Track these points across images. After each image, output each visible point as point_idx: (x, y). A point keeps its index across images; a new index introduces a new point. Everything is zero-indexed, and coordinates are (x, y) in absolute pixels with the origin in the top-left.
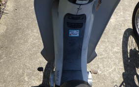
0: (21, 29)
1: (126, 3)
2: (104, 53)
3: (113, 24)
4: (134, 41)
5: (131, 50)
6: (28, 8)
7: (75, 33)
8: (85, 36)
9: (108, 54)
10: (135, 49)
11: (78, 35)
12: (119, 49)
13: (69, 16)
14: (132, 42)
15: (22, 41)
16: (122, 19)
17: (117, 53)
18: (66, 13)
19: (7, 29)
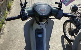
0: (11, 40)
1: (59, 25)
2: (54, 48)
3: (56, 34)
4: (66, 40)
5: (66, 45)
6: (15, 30)
7: (40, 36)
8: (44, 36)
9: (56, 48)
10: (68, 44)
11: (41, 37)
12: (60, 45)
13: (37, 29)
14: (66, 41)
15: (12, 46)
16: (59, 31)
17: (60, 47)
18: (36, 28)
19: (4, 41)
